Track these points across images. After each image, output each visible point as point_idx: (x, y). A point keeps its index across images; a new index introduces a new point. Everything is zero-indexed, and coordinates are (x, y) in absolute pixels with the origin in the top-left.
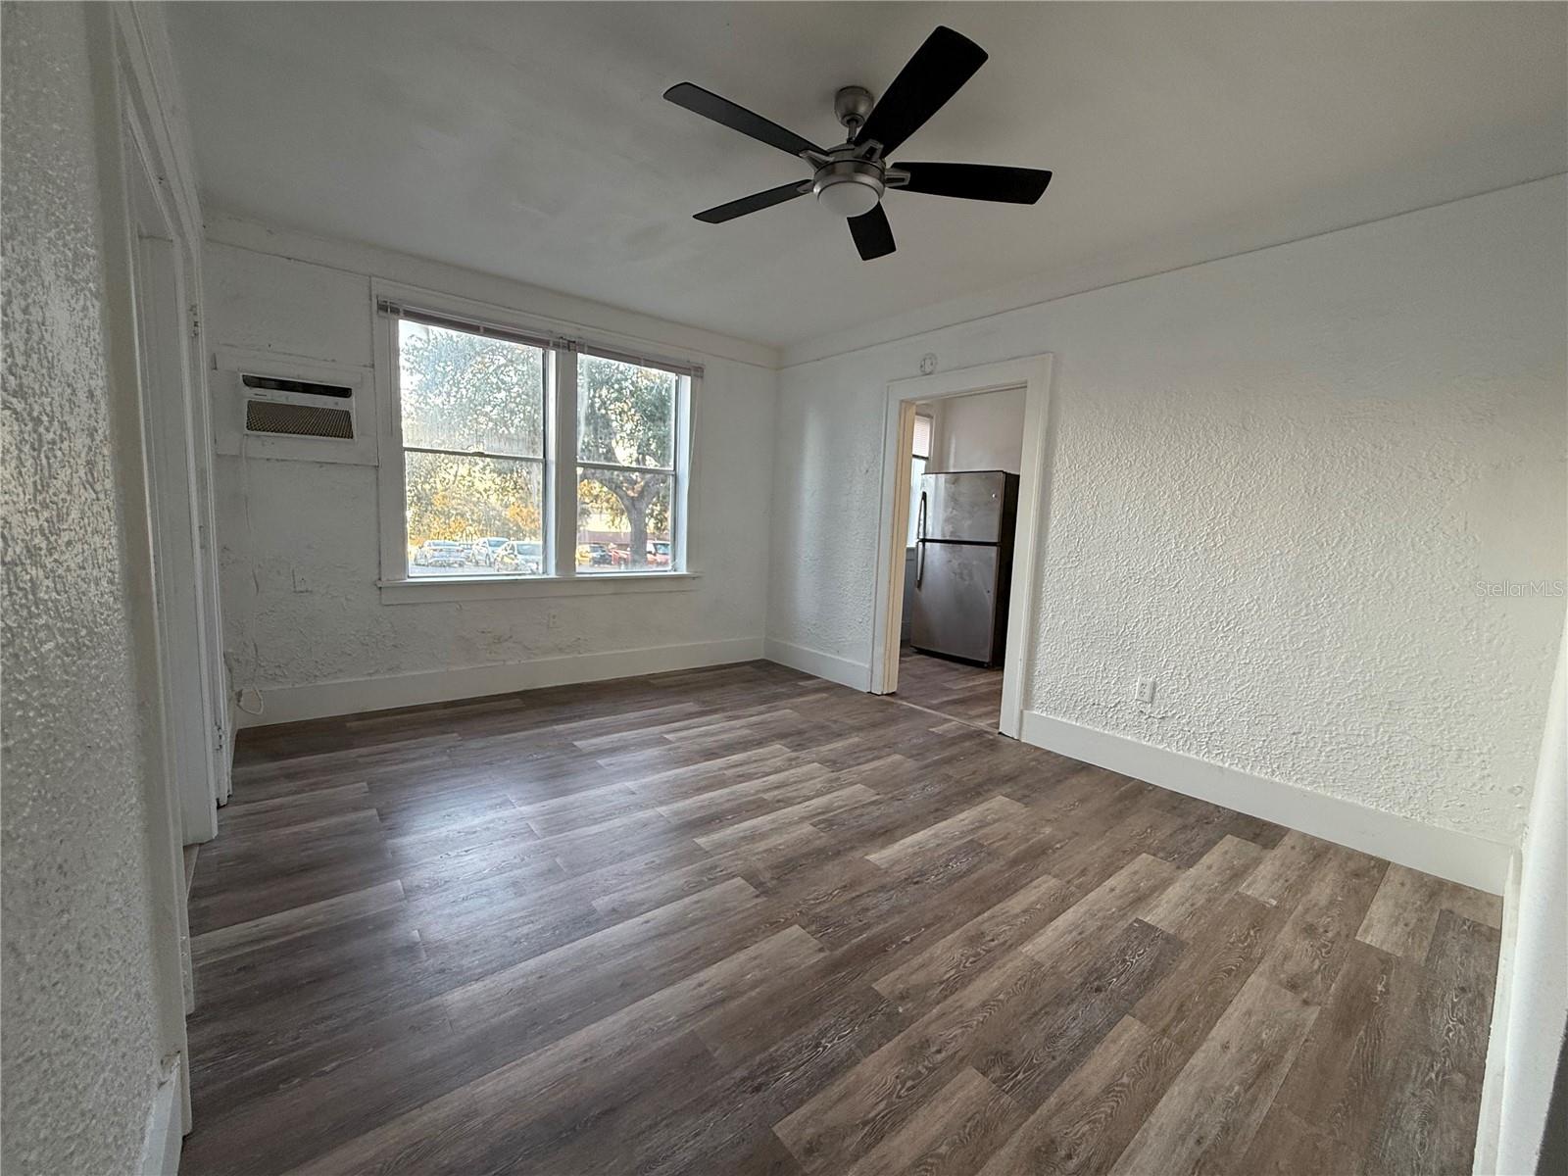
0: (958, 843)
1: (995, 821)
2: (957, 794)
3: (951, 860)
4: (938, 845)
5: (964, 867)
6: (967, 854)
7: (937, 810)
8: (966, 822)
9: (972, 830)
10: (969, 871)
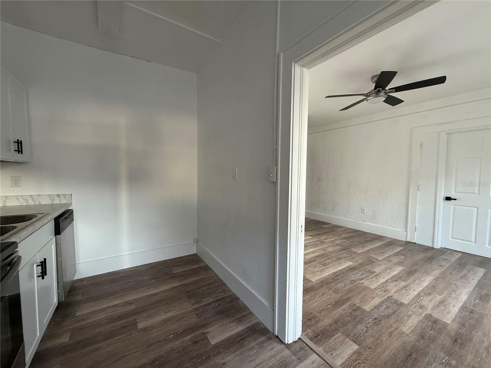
0: (329, 266)
1: (317, 272)
2: (331, 283)
3: (331, 262)
4: (335, 265)
5: (327, 260)
6: (327, 263)
7: (337, 276)
8: (327, 271)
9: (325, 269)
10: (326, 260)
